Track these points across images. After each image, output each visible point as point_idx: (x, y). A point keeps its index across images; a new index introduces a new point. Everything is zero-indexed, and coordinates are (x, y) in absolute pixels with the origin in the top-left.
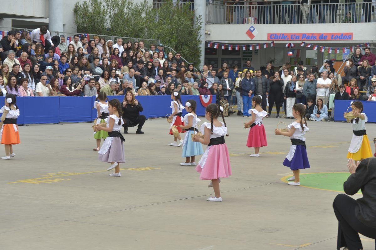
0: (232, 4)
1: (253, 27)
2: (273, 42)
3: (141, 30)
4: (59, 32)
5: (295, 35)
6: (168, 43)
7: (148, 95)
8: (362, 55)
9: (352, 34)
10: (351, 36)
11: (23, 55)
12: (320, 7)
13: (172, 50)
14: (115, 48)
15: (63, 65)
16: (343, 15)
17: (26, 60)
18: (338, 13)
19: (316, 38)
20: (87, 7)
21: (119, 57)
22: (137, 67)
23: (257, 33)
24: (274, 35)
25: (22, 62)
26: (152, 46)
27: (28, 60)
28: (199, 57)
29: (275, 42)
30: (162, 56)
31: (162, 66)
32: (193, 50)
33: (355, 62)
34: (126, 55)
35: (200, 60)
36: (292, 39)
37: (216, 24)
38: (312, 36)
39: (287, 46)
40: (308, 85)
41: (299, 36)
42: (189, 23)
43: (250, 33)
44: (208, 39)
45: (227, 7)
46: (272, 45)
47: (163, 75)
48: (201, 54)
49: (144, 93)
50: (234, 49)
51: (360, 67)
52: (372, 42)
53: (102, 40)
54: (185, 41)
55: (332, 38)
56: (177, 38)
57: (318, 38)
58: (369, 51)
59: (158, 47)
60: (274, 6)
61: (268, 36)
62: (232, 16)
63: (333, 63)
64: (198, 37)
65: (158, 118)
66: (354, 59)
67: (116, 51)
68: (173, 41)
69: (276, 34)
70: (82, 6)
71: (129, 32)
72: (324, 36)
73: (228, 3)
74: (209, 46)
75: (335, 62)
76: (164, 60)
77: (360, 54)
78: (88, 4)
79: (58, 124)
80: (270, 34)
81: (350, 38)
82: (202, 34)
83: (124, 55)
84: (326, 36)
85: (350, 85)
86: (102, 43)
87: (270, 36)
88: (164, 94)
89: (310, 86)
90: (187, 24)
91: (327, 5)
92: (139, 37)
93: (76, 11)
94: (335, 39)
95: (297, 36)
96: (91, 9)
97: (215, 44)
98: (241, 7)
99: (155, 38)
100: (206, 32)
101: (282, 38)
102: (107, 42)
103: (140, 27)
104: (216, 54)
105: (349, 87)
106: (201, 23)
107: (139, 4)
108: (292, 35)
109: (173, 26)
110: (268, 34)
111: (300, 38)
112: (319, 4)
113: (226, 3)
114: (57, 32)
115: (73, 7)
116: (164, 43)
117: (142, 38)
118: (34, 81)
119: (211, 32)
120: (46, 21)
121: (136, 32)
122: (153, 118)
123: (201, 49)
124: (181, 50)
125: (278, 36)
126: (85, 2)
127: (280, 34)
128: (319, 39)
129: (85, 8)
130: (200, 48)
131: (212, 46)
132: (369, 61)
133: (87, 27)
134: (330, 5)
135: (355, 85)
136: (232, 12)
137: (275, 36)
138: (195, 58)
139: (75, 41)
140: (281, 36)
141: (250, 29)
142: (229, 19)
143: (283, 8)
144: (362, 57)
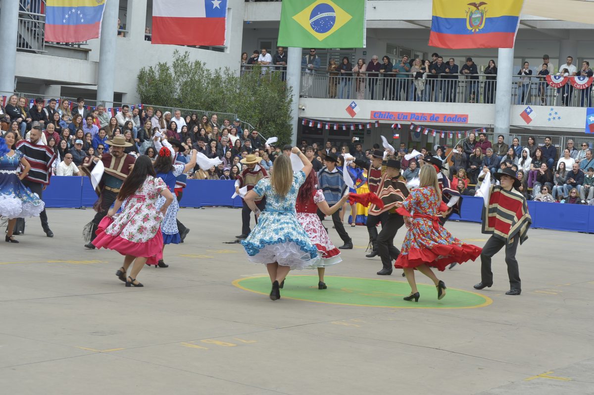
0: (337, 74)
1: (354, 103)
2: (377, 122)
3: (215, 102)
4: (105, 102)
5: (402, 114)
6: (248, 118)
7: (206, 178)
8: (477, 142)
9: (467, 116)
10: (466, 118)
11: (49, 126)
12: (437, 83)
13: (251, 127)
14: (172, 122)
15: (100, 140)
16: (462, 93)
17: (52, 132)
18: (457, 91)
19: (426, 119)
20: (153, 72)
21: (176, 132)
22: (198, 145)
23: (359, 110)
24: (378, 113)
25: (48, 135)
26: (226, 121)
27: (55, 132)
28: (290, 136)
29: (381, 122)
30: (234, 133)
31: (234, 145)
32: (282, 128)
33: (468, 149)
34: (186, 130)
35: (290, 139)
36: (399, 119)
37: (314, 97)
38: (421, 117)
39: (393, 126)
40: (408, 174)
41: (407, 116)
42: (276, 95)
43: (350, 110)
44: (302, 115)
45: (330, 78)
46: (376, 126)
47: (230, 158)
48: (292, 133)
49: (203, 175)
50: (340, 128)
51: (472, 156)
52: (489, 127)
53: (158, 112)
54: (272, 116)
55: (444, 120)
56: (261, 113)
57: (428, 118)
58: (483, 138)
59: (234, 123)
60: (384, 79)
61: (371, 115)
62: (336, 89)
63: (445, 149)
64: (289, 112)
65: (217, 206)
66: (467, 146)
67: (172, 126)
68: (255, 115)
69: (380, 112)
70: (148, 71)
71: (199, 104)
72: (435, 116)
73: (331, 73)
74: (303, 124)
75: (447, 149)
76: (238, 137)
77: (474, 140)
78: (153, 69)
79: (79, 208)
80: (373, 111)
81: (465, 121)
82: (292, 109)
83: (183, 129)
84: (438, 117)
85: (459, 176)
86: (158, 116)
87: (374, 114)
88: (227, 178)
89: (409, 176)
90: (273, 96)
91: (445, 81)
92: (212, 110)
93: (141, 77)
94: (448, 121)
95: (404, 116)
96: (157, 75)
97: (310, 121)
98: (349, 78)
99: (232, 112)
100: (300, 107)
101: (387, 118)
102: (164, 115)
103: (213, 98)
104: (321, 134)
105: (457, 178)
106: (292, 96)
107: (213, 71)
108: (399, 115)
109: (257, 98)
110: (372, 112)
111: (409, 118)
112: (435, 79)
113: (329, 73)
114: (103, 101)
115: (138, 73)
116: (244, 117)
117: (216, 111)
118: (60, 157)
119: (305, 107)
120: (94, 88)
121: (209, 104)
122: (211, 206)
123: (292, 127)
124: (267, 127)
125: (382, 115)
126: (151, 67)
127: (386, 112)
128: (429, 121)
129: (149, 74)
130: (292, 125)
131: (307, 123)
132: (482, 149)
133: (150, 96)
134: (448, 81)
135: (464, 176)
136: (336, 84)
137: (380, 115)
138: (284, 137)
139: (123, 112)
140: (387, 114)
141: (351, 105)
142: (332, 92)
143: (398, 81)
144: (476, 145)
